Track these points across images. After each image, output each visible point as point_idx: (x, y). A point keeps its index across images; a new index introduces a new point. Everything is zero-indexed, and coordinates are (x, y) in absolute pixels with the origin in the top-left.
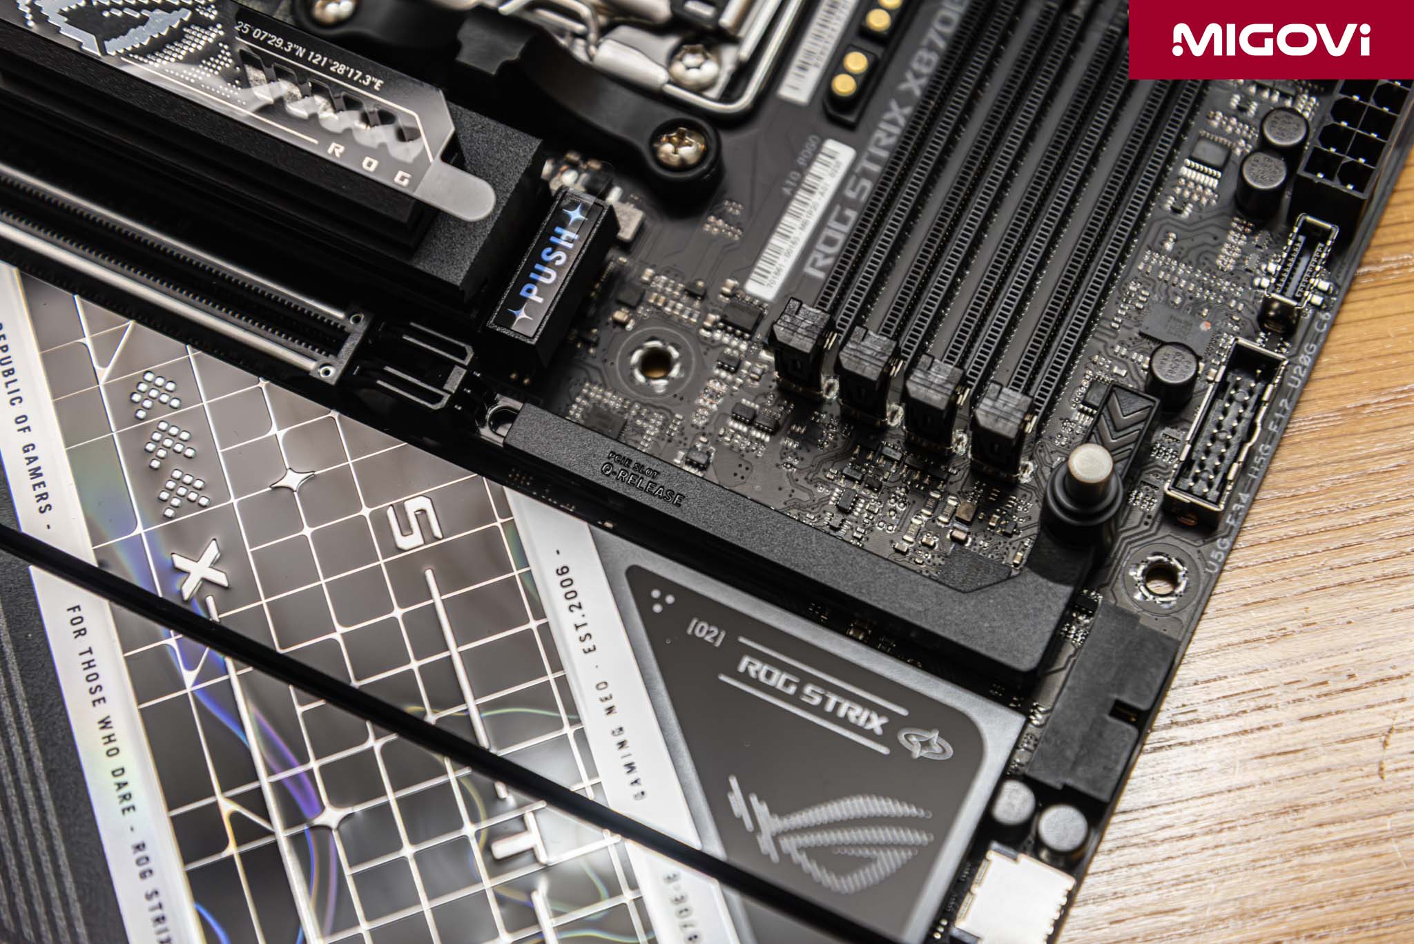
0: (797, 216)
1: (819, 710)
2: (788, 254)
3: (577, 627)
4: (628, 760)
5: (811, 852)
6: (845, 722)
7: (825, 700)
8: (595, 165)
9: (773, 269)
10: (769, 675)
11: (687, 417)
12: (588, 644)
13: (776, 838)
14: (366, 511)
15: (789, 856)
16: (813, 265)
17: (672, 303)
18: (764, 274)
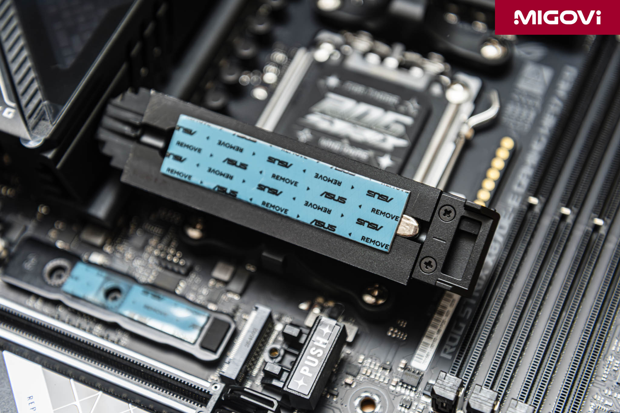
0: (435, 327)
2: (432, 347)
8: (331, 304)
9: (425, 355)
16: (445, 352)
17: (374, 373)
18: (420, 357)
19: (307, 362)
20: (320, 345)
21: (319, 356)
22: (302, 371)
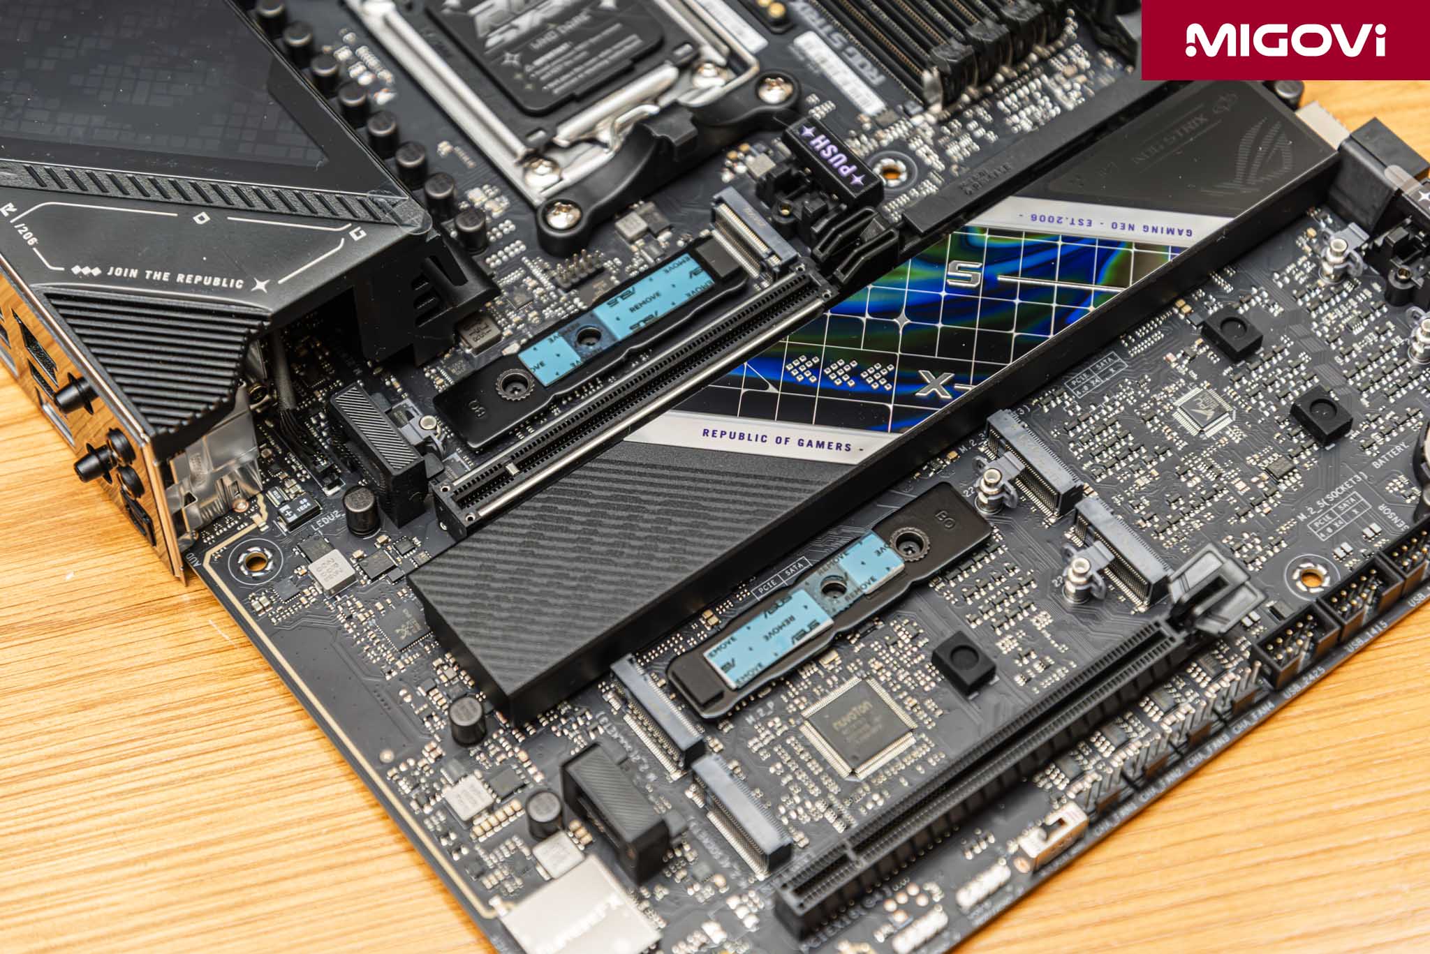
0: (837, 73)
2: (859, 87)
3: (1072, 224)
4: (1164, 231)
5: (1261, 174)
6: (1193, 132)
7: (1174, 136)
8: (745, 148)
9: (864, 97)
10: (1146, 154)
11: (936, 170)
12: (1085, 222)
13: (1246, 185)
14: (943, 294)
15: (1259, 183)
16: (873, 78)
18: (866, 102)
19: (836, 165)
20: (822, 144)
21: (836, 151)
22: (844, 173)
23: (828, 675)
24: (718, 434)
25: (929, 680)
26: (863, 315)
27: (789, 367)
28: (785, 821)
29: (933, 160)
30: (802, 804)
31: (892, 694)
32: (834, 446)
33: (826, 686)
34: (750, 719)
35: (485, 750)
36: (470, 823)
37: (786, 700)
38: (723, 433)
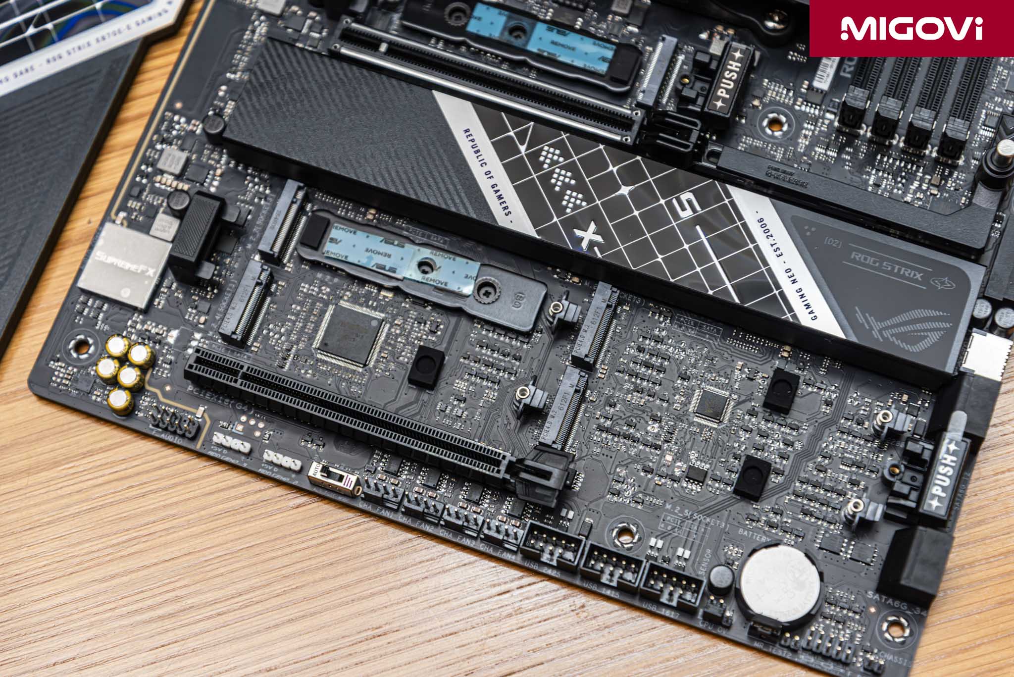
1: (891, 273)
2: (831, 67)
3: (772, 245)
4: (806, 303)
5: (897, 336)
6: (903, 277)
7: (893, 268)
8: (731, 32)
9: (825, 75)
10: (865, 259)
11: (796, 149)
12: (778, 252)
13: (880, 331)
14: (662, 202)
15: (888, 338)
16: (844, 71)
17: (779, 95)
18: (821, 77)
19: (722, 85)
20: (733, 68)
21: (734, 78)
22: (719, 93)
23: (376, 299)
24: (470, 138)
25: (407, 356)
26: (614, 166)
27: (546, 148)
28: (265, 332)
29: (803, 143)
30: (282, 335)
31: (385, 341)
32: (504, 205)
33: (367, 302)
34: (319, 275)
35: (212, 152)
36: (162, 172)
37: (345, 287)
38: (473, 141)
